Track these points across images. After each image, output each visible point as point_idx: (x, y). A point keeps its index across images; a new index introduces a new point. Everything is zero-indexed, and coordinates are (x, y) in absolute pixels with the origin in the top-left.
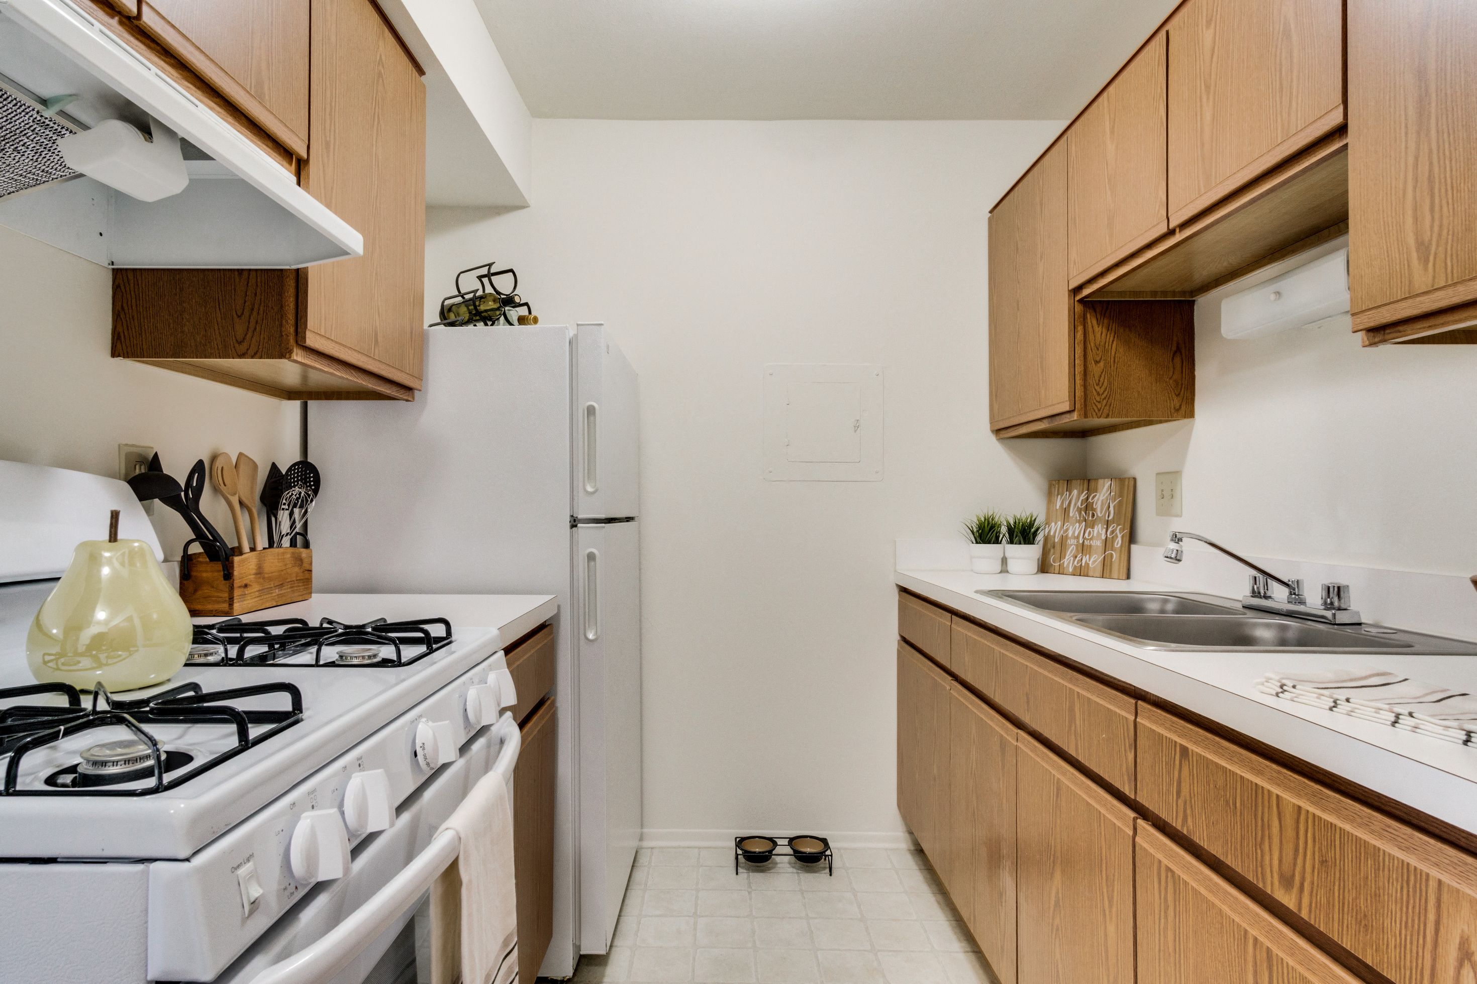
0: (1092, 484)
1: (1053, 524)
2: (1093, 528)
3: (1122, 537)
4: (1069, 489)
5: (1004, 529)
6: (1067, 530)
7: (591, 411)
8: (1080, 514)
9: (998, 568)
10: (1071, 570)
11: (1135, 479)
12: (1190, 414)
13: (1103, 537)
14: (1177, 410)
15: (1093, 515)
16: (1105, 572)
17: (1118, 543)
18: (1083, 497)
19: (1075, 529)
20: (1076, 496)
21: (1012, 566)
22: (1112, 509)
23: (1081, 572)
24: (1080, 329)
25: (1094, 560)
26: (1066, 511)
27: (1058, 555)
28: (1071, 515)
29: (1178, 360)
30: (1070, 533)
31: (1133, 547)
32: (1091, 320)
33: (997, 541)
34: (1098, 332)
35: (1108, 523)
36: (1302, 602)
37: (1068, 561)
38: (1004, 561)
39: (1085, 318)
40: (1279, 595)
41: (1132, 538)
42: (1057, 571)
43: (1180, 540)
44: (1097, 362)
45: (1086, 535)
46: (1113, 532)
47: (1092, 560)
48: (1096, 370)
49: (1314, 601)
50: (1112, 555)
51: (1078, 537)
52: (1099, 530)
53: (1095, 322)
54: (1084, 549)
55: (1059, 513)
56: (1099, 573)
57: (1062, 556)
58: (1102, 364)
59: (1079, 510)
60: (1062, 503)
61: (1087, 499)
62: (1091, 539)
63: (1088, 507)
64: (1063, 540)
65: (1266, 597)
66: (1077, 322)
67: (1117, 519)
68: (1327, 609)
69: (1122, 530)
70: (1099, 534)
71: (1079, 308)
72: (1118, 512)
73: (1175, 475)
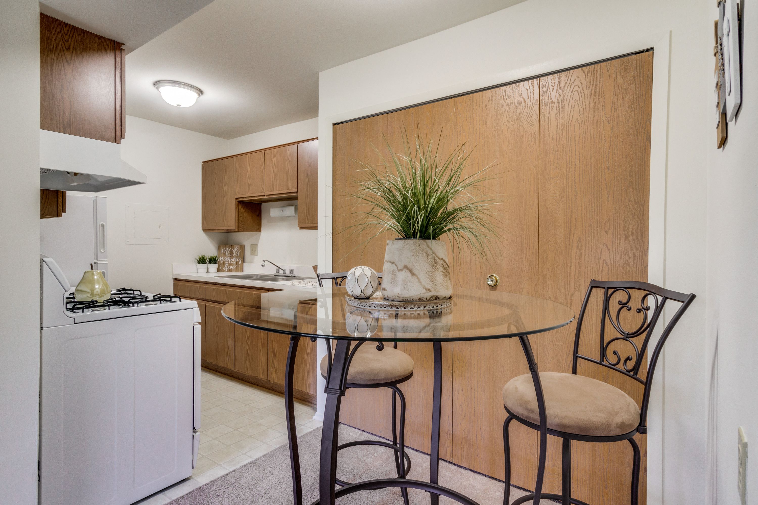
0: (232, 246)
1: (221, 258)
2: (233, 258)
3: (241, 261)
4: (225, 248)
5: (208, 259)
6: (225, 259)
7: (103, 226)
8: (229, 255)
9: (206, 271)
10: (226, 271)
11: (244, 245)
12: (260, 231)
13: (236, 261)
14: (258, 230)
15: (233, 255)
16: (237, 270)
17: (240, 262)
18: (230, 250)
19: (227, 259)
20: (228, 250)
21: (210, 270)
22: (238, 254)
23: (230, 271)
24: (237, 208)
25: (233, 268)
26: (224, 254)
27: (222, 266)
28: (226, 255)
29: (258, 218)
30: (226, 260)
31: (244, 263)
32: (240, 206)
33: (206, 263)
34: (241, 209)
35: (237, 257)
36: (286, 273)
37: (226, 268)
38: (208, 269)
39: (238, 205)
40: (281, 272)
41: (243, 261)
42: (222, 271)
43: (265, 262)
44: (241, 217)
45: (231, 261)
46: (238, 260)
47: (233, 267)
48: (241, 219)
49: (288, 273)
50: (238, 266)
51: (228, 261)
52: (234, 259)
53: (241, 207)
54: (230, 264)
55: (222, 255)
56: (235, 271)
57: (223, 267)
58: (242, 218)
59: (229, 254)
60: (223, 252)
61: (231, 250)
62: (232, 262)
63: (231, 253)
64: (224, 262)
65: (279, 273)
66: (237, 206)
67: (240, 256)
68: (290, 274)
69: (241, 259)
70: (235, 260)
71: (237, 203)
72: (240, 254)
73: (256, 245)
